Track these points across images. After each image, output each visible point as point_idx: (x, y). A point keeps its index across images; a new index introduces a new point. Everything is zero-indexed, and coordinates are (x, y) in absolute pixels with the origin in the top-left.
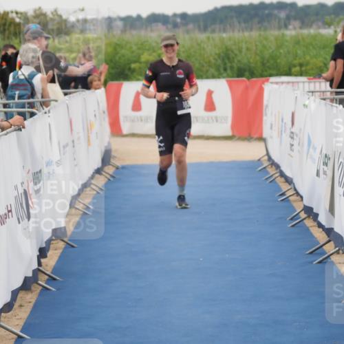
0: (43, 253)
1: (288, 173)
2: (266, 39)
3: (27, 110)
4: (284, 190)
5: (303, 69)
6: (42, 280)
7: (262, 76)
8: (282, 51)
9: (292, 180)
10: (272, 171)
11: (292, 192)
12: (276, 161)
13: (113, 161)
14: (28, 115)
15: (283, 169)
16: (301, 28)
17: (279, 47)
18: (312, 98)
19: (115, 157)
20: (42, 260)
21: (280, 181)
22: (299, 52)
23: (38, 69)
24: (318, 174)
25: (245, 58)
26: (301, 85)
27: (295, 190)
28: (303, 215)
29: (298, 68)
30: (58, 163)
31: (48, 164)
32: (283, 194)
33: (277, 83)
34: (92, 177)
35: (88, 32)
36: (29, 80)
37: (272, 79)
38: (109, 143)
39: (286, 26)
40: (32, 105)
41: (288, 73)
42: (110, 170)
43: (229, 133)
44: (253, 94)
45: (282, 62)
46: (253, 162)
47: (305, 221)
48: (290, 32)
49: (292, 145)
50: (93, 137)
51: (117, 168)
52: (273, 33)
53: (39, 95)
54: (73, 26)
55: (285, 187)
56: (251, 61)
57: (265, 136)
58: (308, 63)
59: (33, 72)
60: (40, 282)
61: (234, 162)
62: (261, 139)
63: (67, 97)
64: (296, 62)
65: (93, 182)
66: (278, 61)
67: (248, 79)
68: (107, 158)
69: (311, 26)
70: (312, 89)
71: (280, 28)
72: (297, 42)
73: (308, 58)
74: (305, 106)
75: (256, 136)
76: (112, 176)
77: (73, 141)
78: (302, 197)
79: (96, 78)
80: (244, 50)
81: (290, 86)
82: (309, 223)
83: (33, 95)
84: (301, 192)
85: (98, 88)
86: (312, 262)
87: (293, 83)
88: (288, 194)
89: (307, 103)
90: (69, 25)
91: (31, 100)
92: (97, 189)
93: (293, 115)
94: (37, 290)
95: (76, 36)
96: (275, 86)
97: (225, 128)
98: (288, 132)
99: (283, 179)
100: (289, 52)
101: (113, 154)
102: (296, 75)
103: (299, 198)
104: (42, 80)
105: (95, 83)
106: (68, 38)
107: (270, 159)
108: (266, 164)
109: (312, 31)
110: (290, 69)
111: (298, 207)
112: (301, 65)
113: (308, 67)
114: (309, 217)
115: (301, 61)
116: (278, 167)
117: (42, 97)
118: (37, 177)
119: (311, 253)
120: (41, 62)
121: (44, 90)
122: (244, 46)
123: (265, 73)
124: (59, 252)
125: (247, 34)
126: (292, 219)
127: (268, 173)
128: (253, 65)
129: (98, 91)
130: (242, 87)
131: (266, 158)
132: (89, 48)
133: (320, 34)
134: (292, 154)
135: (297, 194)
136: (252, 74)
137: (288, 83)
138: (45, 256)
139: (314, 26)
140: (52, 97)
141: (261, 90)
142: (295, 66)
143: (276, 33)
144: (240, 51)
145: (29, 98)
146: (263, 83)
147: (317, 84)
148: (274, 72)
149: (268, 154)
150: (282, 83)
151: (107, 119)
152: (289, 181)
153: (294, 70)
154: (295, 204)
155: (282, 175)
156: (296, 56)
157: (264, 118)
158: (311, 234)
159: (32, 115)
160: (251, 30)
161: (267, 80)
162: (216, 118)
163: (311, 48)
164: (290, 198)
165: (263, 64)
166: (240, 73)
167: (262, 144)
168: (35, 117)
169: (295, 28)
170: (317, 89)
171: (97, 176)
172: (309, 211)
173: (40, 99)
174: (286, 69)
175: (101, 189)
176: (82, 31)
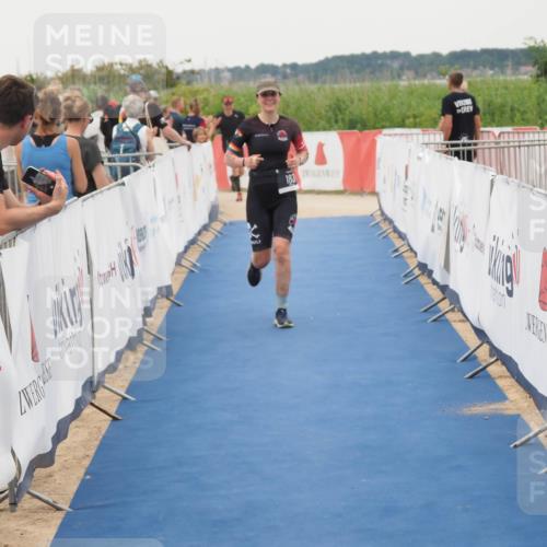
0: (147, 312)
1: (402, 229)
2: (379, 89)
3: (130, 164)
4: (398, 246)
5: (418, 120)
6: (148, 340)
7: (375, 128)
8: (395, 102)
9: (405, 236)
10: (385, 226)
11: (406, 248)
12: (390, 215)
13: (220, 217)
14: (132, 169)
15: (396, 224)
16: (415, 79)
17: (393, 97)
18: (427, 150)
19: (222, 213)
20: (148, 319)
21: (393, 236)
22: (413, 103)
23: (143, 121)
24: (433, 230)
25: (358, 110)
26: (415, 137)
27: (409, 246)
28: (417, 272)
29: (411, 120)
30: (162, 219)
31: (153, 220)
32: (396, 250)
33: (390, 135)
34: (199, 233)
35: (195, 83)
36: (134, 133)
37: (385, 131)
38: (216, 198)
39: (399, 76)
40: (137, 159)
41: (402, 125)
42: (217, 226)
43: (341, 188)
44: (365, 146)
45: (395, 113)
46: (365, 217)
47: (419, 278)
48: (403, 83)
49: (406, 199)
50: (199, 191)
51: (225, 224)
52: (386, 84)
53: (144, 149)
54: (178, 78)
55: (398, 243)
56: (364, 112)
57: (377, 190)
58: (422, 115)
59: (137, 125)
60: (145, 342)
61: (346, 217)
62: (374, 193)
63: (172, 151)
64: (409, 114)
65: (200, 238)
66: (392, 112)
67: (361, 131)
68: (214, 214)
69: (425, 76)
70: (426, 141)
71: (393, 78)
72: (411, 92)
73: (422, 109)
74: (419, 158)
75: (368, 191)
76: (219, 232)
77: (179, 197)
78: (416, 253)
79: (201, 132)
80: (356, 101)
81: (404, 138)
82: (424, 280)
83: (138, 148)
84: (415, 249)
85: (205, 141)
86: (426, 321)
87: (407, 135)
88: (402, 250)
89: (421, 155)
90: (174, 76)
91: (137, 154)
92: (204, 246)
93: (407, 167)
94: (141, 350)
95: (182, 88)
96: (388, 138)
97: (337, 182)
98: (402, 185)
99: (396, 235)
100: (402, 104)
101: (221, 209)
102: (409, 127)
103: (413, 254)
104: (148, 132)
105: (200, 137)
106: (174, 90)
107: (383, 214)
108: (379, 219)
109: (426, 82)
110: (403, 121)
111: (412, 263)
112: (415, 117)
113: (423, 118)
114: (423, 274)
115: (416, 112)
116: (391, 222)
117: (148, 150)
118: (141, 234)
119: (426, 311)
120: (147, 113)
121: (149, 143)
122: (355, 97)
123: (377, 125)
124: (165, 311)
125: (358, 85)
126: (406, 276)
127: (381, 228)
128: (365, 117)
129: (204, 145)
130: (354, 139)
131: (379, 213)
132: (196, 101)
133: (434, 85)
134: (406, 208)
135: (411, 250)
136: (365, 126)
137: (402, 135)
138: (150, 316)
139: (429, 76)
140: (157, 150)
141: (374, 143)
142: (408, 117)
143: (388, 83)
144: (352, 102)
145: (134, 152)
146: (376, 135)
147: (432, 136)
148: (388, 124)
149: (381, 209)
150: (396, 135)
151: (214, 174)
152: (402, 236)
153: (407, 122)
154: (409, 261)
155: (396, 230)
156: (410, 106)
157: (377, 171)
158: (425, 292)
159: (136, 169)
160: (363, 80)
161: (380, 133)
162: (328, 172)
163: (425, 99)
164: (405, 254)
165: (376, 115)
166: (352, 125)
167: (374, 199)
168: (139, 171)
169: (408, 79)
170: (432, 140)
171: (205, 232)
172: (423, 267)
173: (146, 153)
174: (400, 120)
175: (208, 246)
176: (189, 83)
